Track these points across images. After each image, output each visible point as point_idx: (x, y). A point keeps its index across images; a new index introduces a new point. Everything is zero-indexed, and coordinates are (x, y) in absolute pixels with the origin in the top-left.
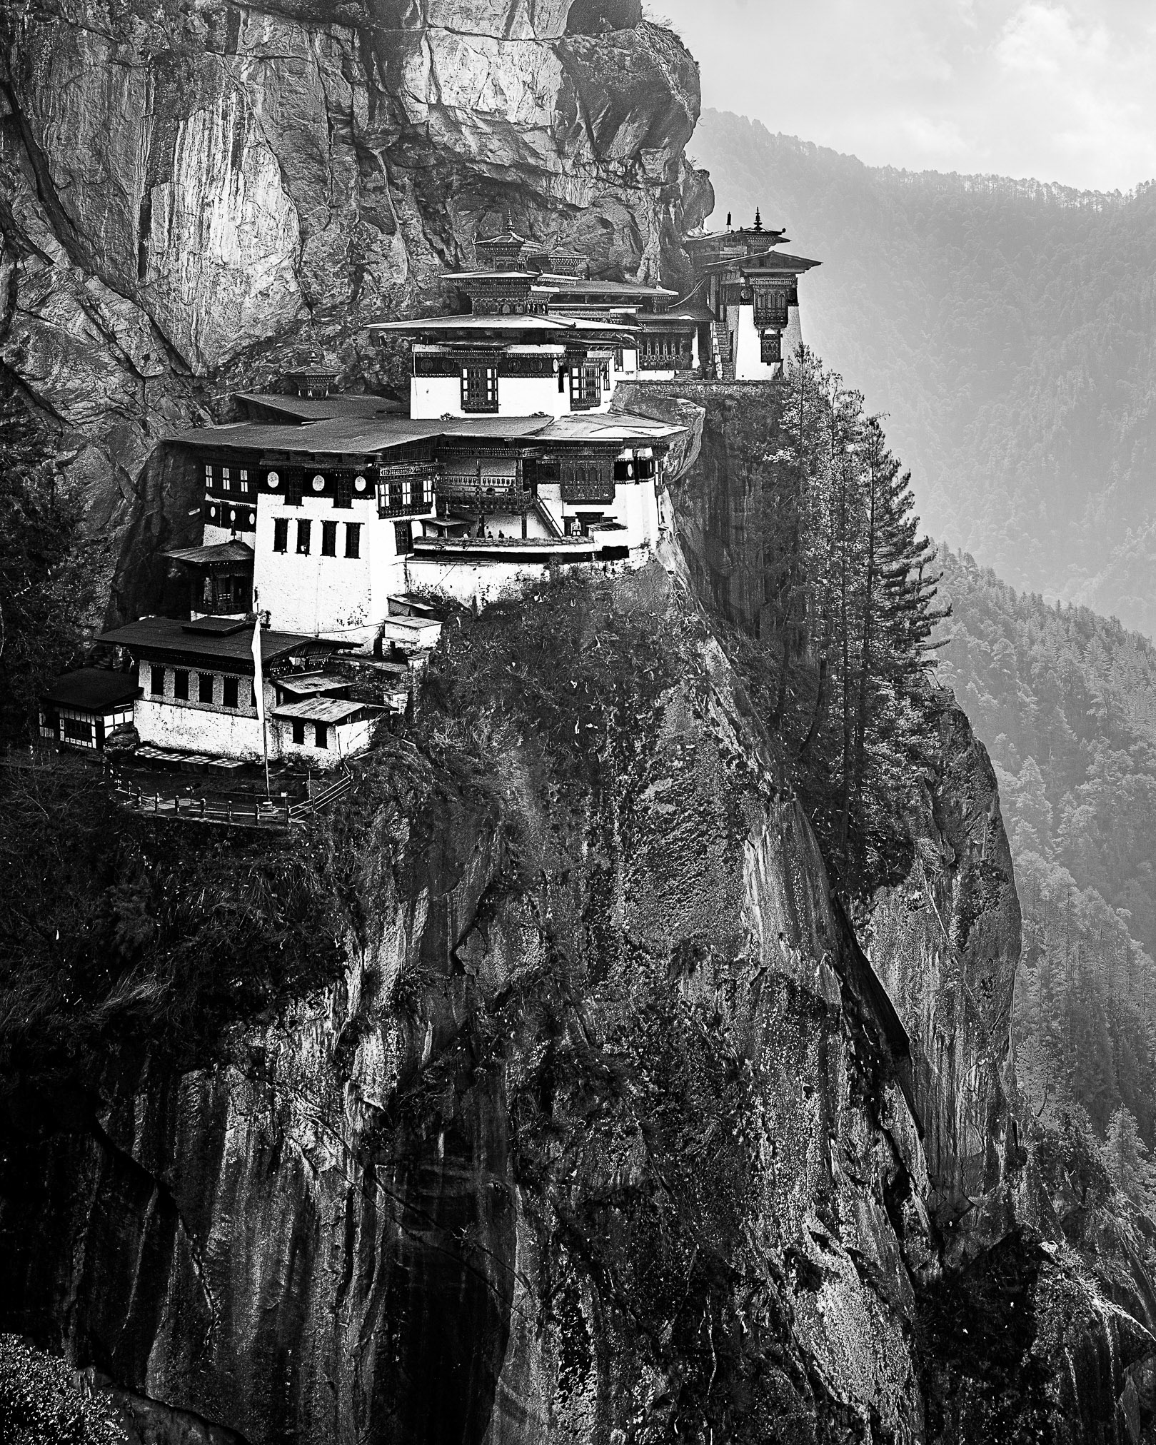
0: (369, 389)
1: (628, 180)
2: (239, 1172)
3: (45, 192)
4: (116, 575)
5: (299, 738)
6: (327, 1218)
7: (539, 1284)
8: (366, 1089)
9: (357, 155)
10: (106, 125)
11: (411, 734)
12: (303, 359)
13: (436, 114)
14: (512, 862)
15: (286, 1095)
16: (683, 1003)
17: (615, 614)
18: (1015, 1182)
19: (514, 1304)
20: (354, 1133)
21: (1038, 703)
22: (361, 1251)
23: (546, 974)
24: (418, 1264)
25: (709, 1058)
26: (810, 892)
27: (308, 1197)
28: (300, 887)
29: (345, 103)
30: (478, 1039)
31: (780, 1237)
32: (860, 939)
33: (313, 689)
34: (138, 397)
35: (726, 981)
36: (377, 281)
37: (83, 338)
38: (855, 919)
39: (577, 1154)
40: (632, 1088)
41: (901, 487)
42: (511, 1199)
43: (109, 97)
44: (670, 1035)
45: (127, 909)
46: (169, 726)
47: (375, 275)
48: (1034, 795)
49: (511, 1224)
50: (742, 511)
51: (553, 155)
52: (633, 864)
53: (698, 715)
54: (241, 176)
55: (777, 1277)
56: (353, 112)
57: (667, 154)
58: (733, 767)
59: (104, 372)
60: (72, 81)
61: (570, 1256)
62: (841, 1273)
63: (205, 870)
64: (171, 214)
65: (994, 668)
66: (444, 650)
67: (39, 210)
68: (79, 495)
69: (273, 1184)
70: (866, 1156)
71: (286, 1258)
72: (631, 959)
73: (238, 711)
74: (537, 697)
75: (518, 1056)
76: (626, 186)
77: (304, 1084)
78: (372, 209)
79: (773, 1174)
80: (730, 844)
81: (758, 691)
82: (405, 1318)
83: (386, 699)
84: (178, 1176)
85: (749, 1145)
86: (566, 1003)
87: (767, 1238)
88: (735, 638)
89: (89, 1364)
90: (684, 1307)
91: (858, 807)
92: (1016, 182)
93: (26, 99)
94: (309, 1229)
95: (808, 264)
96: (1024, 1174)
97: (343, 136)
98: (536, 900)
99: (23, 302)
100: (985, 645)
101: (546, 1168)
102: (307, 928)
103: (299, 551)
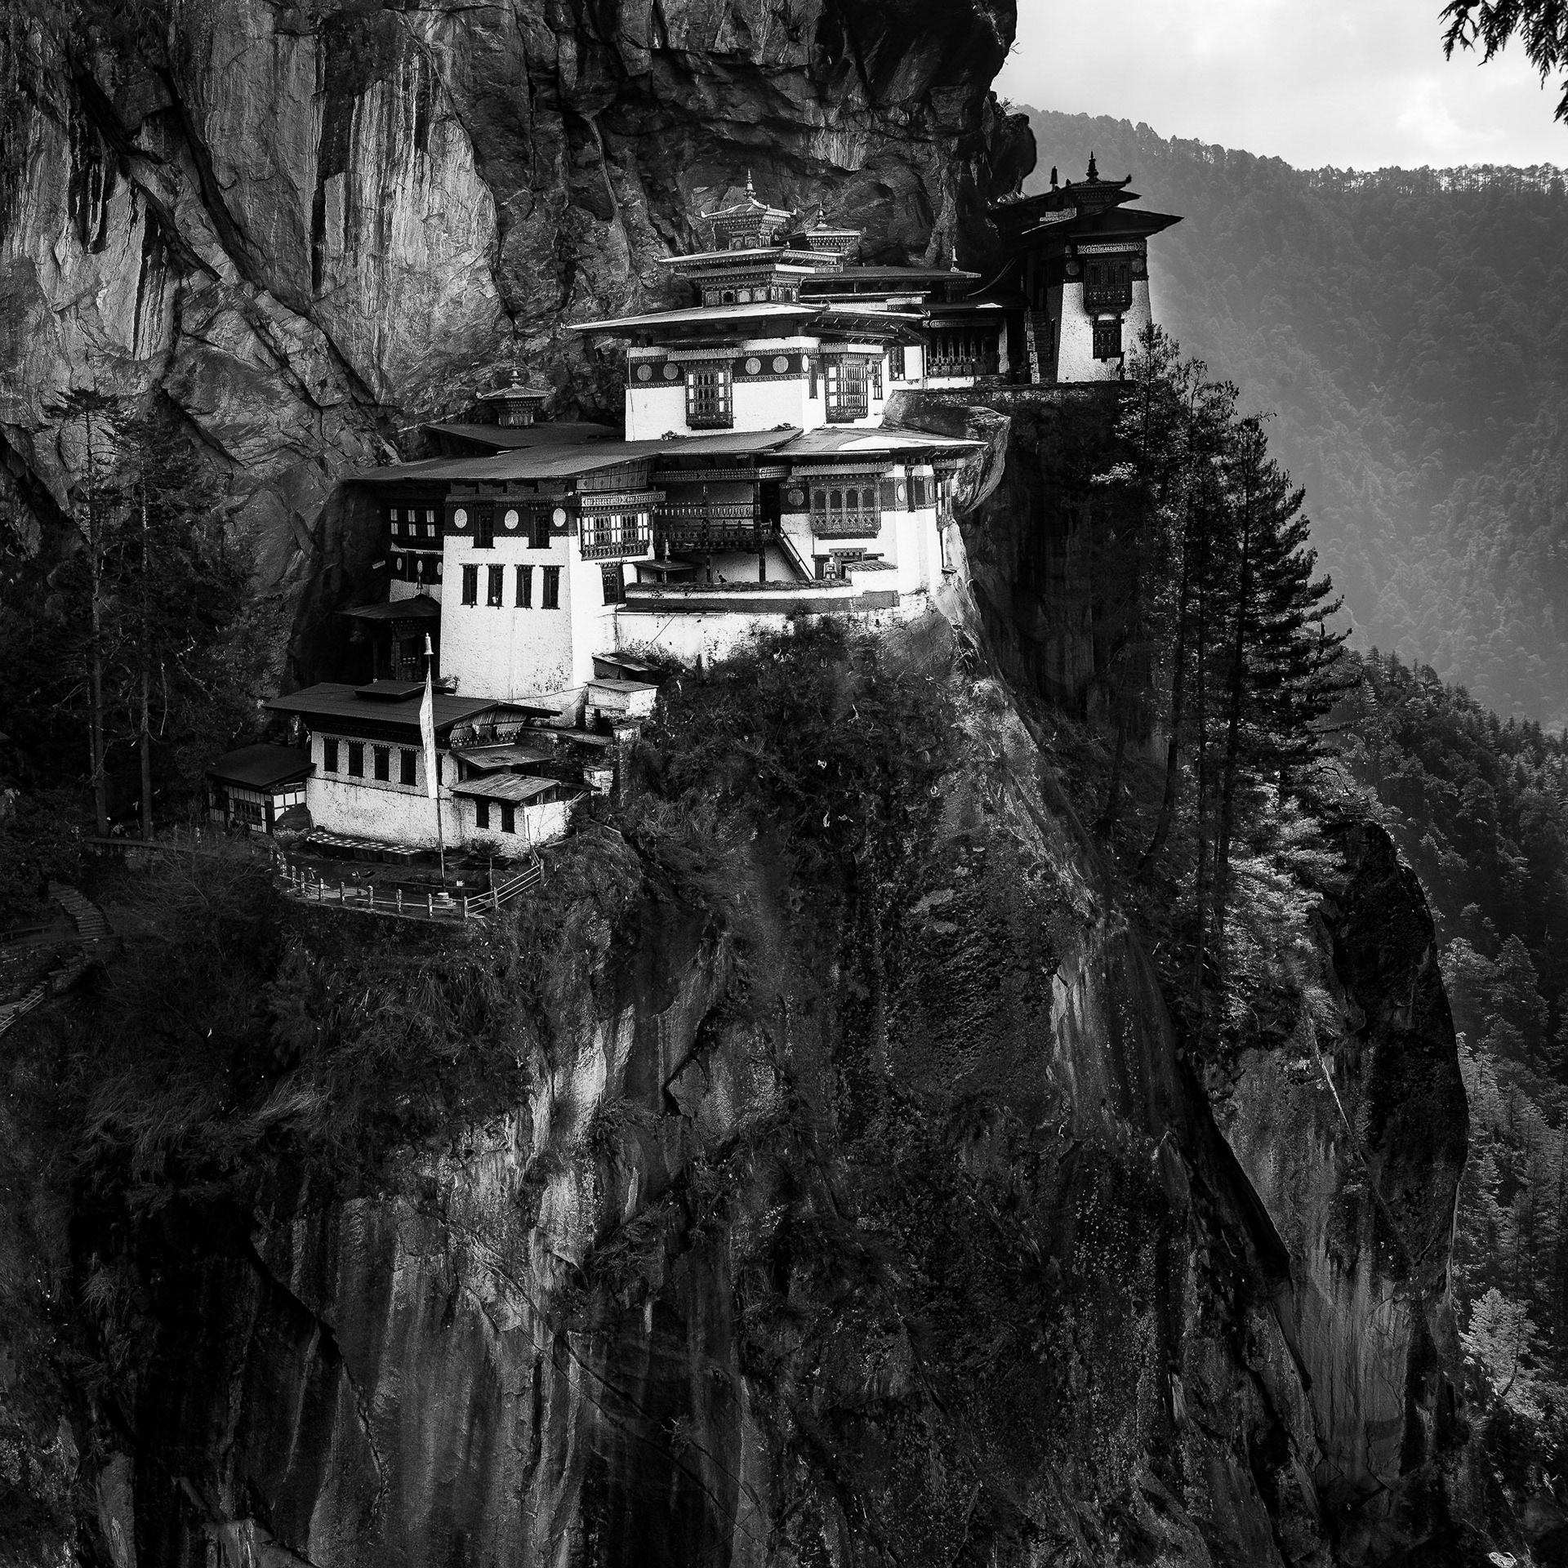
0: (585, 415)
1: (914, 131)
2: (409, 1321)
3: (210, 196)
4: (292, 638)
5: (483, 822)
6: (511, 1386)
7: (771, 1500)
8: (557, 1241)
9: (565, 123)
10: (272, 110)
11: (616, 819)
12: (503, 380)
13: (661, 64)
14: (741, 982)
15: (462, 1236)
16: (966, 1176)
17: (880, 677)
18: (1451, 1465)
19: (738, 1519)
20: (542, 1290)
21: (1528, 865)
22: (550, 1431)
23: (782, 1123)
24: (620, 1455)
25: (1001, 1249)
26: (1146, 1048)
27: (488, 1360)
28: (477, 992)
29: (549, 57)
30: (695, 1194)
31: (1097, 1488)
32: (1219, 1117)
33: (500, 764)
34: (314, 431)
35: (1024, 1153)
36: (592, 280)
37: (253, 365)
38: (1212, 1090)
39: (821, 1349)
40: (896, 1276)
41: (1289, 511)
42: (735, 1395)
43: (276, 73)
44: (946, 1215)
45: (285, 1008)
46: (344, 808)
47: (590, 272)
48: (1520, 986)
49: (734, 1423)
50: (1064, 555)
51: (811, 104)
52: (900, 995)
53: (989, 809)
54: (427, 158)
55: (1091, 1539)
56: (558, 68)
57: (965, 92)
58: (1038, 877)
59: (277, 402)
60: (235, 59)
61: (811, 1472)
62: (1185, 1547)
63: (371, 969)
64: (347, 210)
65: (1462, 818)
66: (660, 721)
67: (203, 216)
68: (250, 545)
69: (447, 1339)
70: (1224, 1401)
71: (464, 1427)
72: (895, 1115)
73: (417, 790)
74: (775, 780)
75: (745, 1220)
76: (911, 139)
77: (483, 1227)
78: (584, 189)
79: (1089, 1407)
80: (1032, 979)
81: (1081, 789)
82: (605, 1517)
83: (586, 777)
84: (341, 1318)
85: (1054, 1366)
86: (809, 1161)
87: (1078, 1487)
88: (1051, 720)
89: (247, 1516)
90: (961, 1556)
91: (1217, 941)
92: (1520, 172)
93: (185, 86)
94: (489, 1397)
95: (1160, 222)
96: (1464, 1456)
97: (547, 100)
98: (771, 1031)
99: (189, 325)
100: (1451, 788)
101: (779, 1361)
102: (484, 1042)
103: (490, 603)
